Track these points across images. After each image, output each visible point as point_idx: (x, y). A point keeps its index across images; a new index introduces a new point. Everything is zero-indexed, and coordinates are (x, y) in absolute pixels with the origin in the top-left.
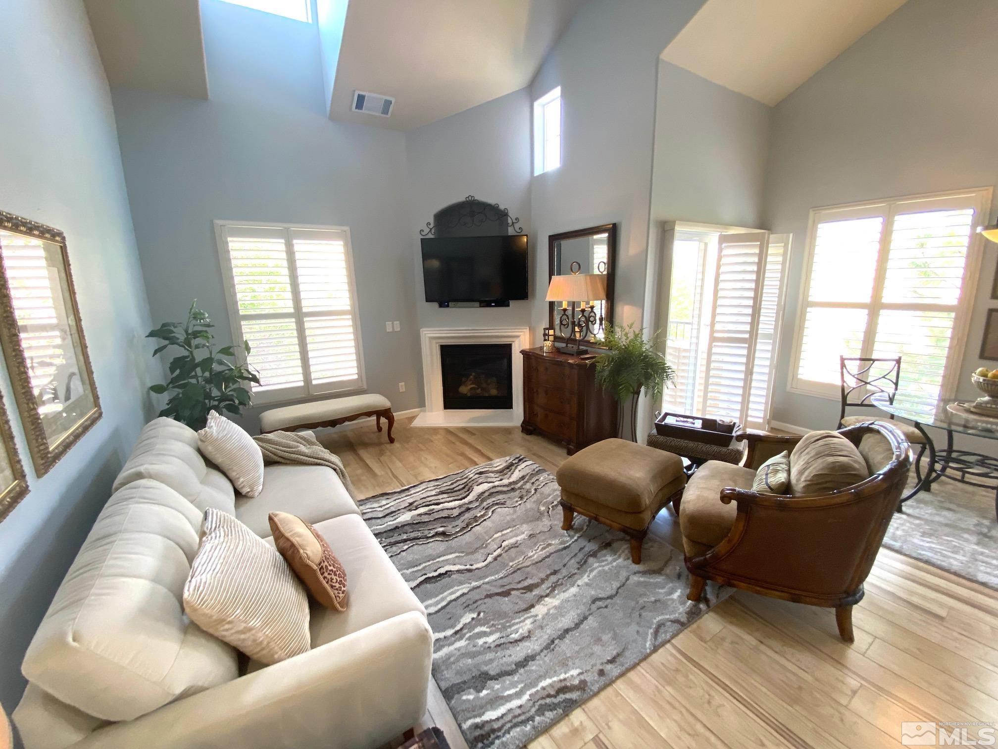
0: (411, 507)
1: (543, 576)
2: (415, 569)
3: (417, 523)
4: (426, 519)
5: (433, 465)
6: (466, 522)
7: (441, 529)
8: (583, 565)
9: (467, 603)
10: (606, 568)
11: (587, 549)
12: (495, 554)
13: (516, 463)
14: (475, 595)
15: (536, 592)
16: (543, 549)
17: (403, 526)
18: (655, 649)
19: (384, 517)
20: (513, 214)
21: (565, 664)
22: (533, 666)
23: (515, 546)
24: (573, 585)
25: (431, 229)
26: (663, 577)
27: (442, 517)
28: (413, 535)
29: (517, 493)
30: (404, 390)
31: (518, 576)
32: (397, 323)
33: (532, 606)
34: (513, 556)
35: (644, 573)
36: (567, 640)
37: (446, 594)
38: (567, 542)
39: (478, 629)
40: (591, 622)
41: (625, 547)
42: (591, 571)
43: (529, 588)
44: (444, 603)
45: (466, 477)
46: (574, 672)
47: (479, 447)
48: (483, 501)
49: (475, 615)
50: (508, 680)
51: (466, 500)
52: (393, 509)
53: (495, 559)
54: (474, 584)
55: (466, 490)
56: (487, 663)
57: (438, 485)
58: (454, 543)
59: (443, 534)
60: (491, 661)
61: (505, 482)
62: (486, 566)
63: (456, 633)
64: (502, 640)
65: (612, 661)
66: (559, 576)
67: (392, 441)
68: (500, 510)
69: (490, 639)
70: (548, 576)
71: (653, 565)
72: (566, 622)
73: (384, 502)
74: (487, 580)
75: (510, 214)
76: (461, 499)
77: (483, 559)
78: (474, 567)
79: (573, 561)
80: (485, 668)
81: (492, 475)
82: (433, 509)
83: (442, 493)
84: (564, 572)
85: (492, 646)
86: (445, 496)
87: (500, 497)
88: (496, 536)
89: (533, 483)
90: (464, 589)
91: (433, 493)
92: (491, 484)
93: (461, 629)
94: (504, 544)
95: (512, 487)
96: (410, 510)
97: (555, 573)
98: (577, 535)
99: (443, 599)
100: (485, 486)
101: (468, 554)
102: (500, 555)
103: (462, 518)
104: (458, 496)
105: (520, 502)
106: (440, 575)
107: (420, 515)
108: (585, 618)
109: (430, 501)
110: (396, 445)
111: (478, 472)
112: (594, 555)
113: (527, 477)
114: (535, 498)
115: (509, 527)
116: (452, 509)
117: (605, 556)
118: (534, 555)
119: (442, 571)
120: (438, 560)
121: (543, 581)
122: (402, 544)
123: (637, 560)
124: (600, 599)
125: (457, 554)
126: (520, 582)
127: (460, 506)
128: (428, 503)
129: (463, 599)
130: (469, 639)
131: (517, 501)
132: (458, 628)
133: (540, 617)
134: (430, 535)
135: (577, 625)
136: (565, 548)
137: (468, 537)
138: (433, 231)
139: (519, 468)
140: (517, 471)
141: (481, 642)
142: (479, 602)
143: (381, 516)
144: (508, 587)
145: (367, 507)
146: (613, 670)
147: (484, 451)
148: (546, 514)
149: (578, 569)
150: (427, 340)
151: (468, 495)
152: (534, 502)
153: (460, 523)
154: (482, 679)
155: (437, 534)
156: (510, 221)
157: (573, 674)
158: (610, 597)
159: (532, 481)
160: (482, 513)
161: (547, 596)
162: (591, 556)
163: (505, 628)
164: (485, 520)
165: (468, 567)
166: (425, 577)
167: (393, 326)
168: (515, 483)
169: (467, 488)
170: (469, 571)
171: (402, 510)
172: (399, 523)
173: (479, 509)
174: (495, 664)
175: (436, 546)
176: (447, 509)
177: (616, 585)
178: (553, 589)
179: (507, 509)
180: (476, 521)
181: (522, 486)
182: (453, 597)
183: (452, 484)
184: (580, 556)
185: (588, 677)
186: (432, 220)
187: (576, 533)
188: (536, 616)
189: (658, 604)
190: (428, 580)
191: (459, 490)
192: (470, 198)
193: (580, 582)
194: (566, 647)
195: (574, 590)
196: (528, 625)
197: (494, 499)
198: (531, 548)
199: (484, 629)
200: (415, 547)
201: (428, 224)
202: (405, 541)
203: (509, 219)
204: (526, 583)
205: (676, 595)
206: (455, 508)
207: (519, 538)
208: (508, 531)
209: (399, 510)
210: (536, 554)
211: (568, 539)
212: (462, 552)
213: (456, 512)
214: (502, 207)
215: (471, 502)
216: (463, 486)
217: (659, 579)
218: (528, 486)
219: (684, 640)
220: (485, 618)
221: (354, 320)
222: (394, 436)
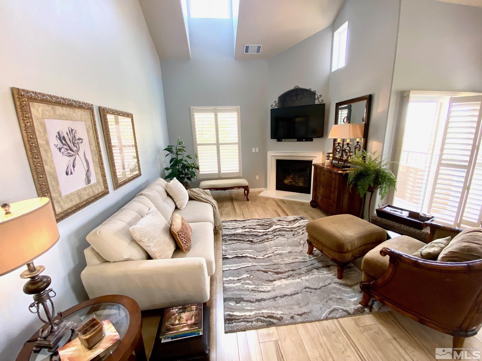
0: (244, 227)
1: (287, 270)
2: (234, 251)
3: (243, 234)
4: (247, 233)
5: (260, 213)
6: (263, 239)
7: (251, 239)
8: (309, 271)
9: (248, 270)
10: (321, 276)
11: (315, 265)
12: (269, 255)
13: (299, 219)
14: (253, 268)
15: (280, 275)
16: (293, 259)
17: (237, 234)
18: (327, 319)
19: (232, 229)
20: (318, 94)
21: (276, 308)
22: (263, 303)
23: (280, 254)
24: (299, 278)
25: (276, 104)
26: (351, 290)
27: (254, 235)
28: (239, 238)
29: (293, 233)
30: (258, 179)
31: (274, 267)
32: (257, 149)
33: (275, 280)
34: (277, 258)
35: (341, 284)
36: (283, 299)
37: (241, 264)
38: (307, 259)
39: (248, 281)
40: (299, 296)
41: (335, 270)
42: (313, 275)
43: (277, 273)
44: (239, 267)
45: (272, 221)
46: (280, 312)
47: (285, 210)
48: (275, 232)
49: (249, 276)
50: (249, 304)
51: (267, 230)
52: (236, 227)
53: (268, 257)
54: (254, 264)
55: (269, 226)
57: (258, 222)
58: (254, 246)
59: (251, 241)
60: (247, 295)
61: (290, 227)
62: (263, 259)
63: (238, 280)
64: (255, 289)
65: (300, 315)
66: (294, 272)
67: (248, 200)
68: (281, 238)
69: (250, 287)
70: (289, 271)
71: (349, 282)
72: (288, 292)
73: (234, 223)
74: (260, 264)
76: (265, 229)
77: (263, 256)
78: (257, 258)
79: (304, 268)
80: (243, 296)
81: (285, 222)
82: (252, 231)
83: (259, 225)
84: (298, 271)
85: (250, 289)
86: (259, 226)
87: (284, 232)
88: (273, 248)
89: (303, 230)
90: (250, 264)
91: (255, 224)
92: (282, 226)
93: (241, 279)
94: (275, 252)
95: (292, 229)
96: (243, 229)
97: (293, 270)
98: (314, 258)
99: (239, 266)
100: (279, 227)
101: (257, 252)
102: (271, 256)
103: (262, 237)
104: (265, 228)
105: (292, 237)
106: (242, 256)
107: (245, 232)
108: (297, 293)
110: (250, 202)
111: (278, 219)
112: (318, 268)
113: (302, 227)
114: (301, 236)
115: (281, 246)
116: (260, 232)
117: (324, 271)
118: (286, 261)
119: (244, 255)
120: (244, 250)
121: (285, 272)
122: (234, 241)
123: (340, 277)
124: (309, 288)
125: (253, 251)
126: (275, 269)
127: (263, 232)
128: (251, 228)
129: (247, 268)
130: (242, 284)
131: (291, 236)
132: (240, 278)
133: (276, 286)
134: (246, 240)
135: (292, 295)
136: (304, 262)
137: (261, 245)
138: (277, 105)
139: (300, 222)
140: (298, 223)
141: (246, 286)
142: (253, 272)
143: (231, 228)
144: (268, 270)
145: (227, 224)
146: (299, 319)
147: (286, 211)
148: (302, 245)
149: (306, 272)
150: (270, 156)
151: (269, 228)
152: (299, 238)
153: (260, 239)
154: (240, 300)
155: (249, 241)
156: (316, 97)
157: (278, 313)
158: (316, 289)
159: (303, 229)
160: (272, 237)
161: (284, 278)
162: (316, 269)
163: (258, 285)
164: (272, 240)
165: (255, 257)
166: (236, 255)
167: (255, 150)
168: (294, 228)
169: (270, 225)
170: (255, 258)
171: (240, 228)
172: (236, 233)
173: (271, 235)
174: (248, 296)
175: (246, 245)
176: (257, 232)
177: (321, 284)
178: (289, 276)
179: (284, 238)
180: (268, 240)
181: (297, 230)
182: (244, 266)
183: (264, 222)
184: (310, 267)
185: (285, 317)
186: (277, 100)
187: (313, 257)
188: (275, 285)
189: (340, 300)
190: (237, 257)
191: (266, 226)
192: (296, 87)
193: (303, 278)
194: (280, 301)
195: (298, 280)
196: (269, 288)
197: (280, 233)
198: (287, 257)
199: (250, 282)
200: (238, 243)
201: (275, 102)
202: (235, 240)
203: (316, 95)
204: (277, 271)
205: (353, 300)
206: (261, 232)
207: (284, 252)
208: (280, 247)
209: (238, 228)
210: (288, 260)
211: (308, 258)
212: (256, 250)
213: (260, 234)
214: (312, 90)
215: (269, 232)
216: (269, 224)
217: (348, 289)
218: (300, 231)
219: (347, 322)
220: (252, 278)
221: (239, 147)
222: (249, 198)
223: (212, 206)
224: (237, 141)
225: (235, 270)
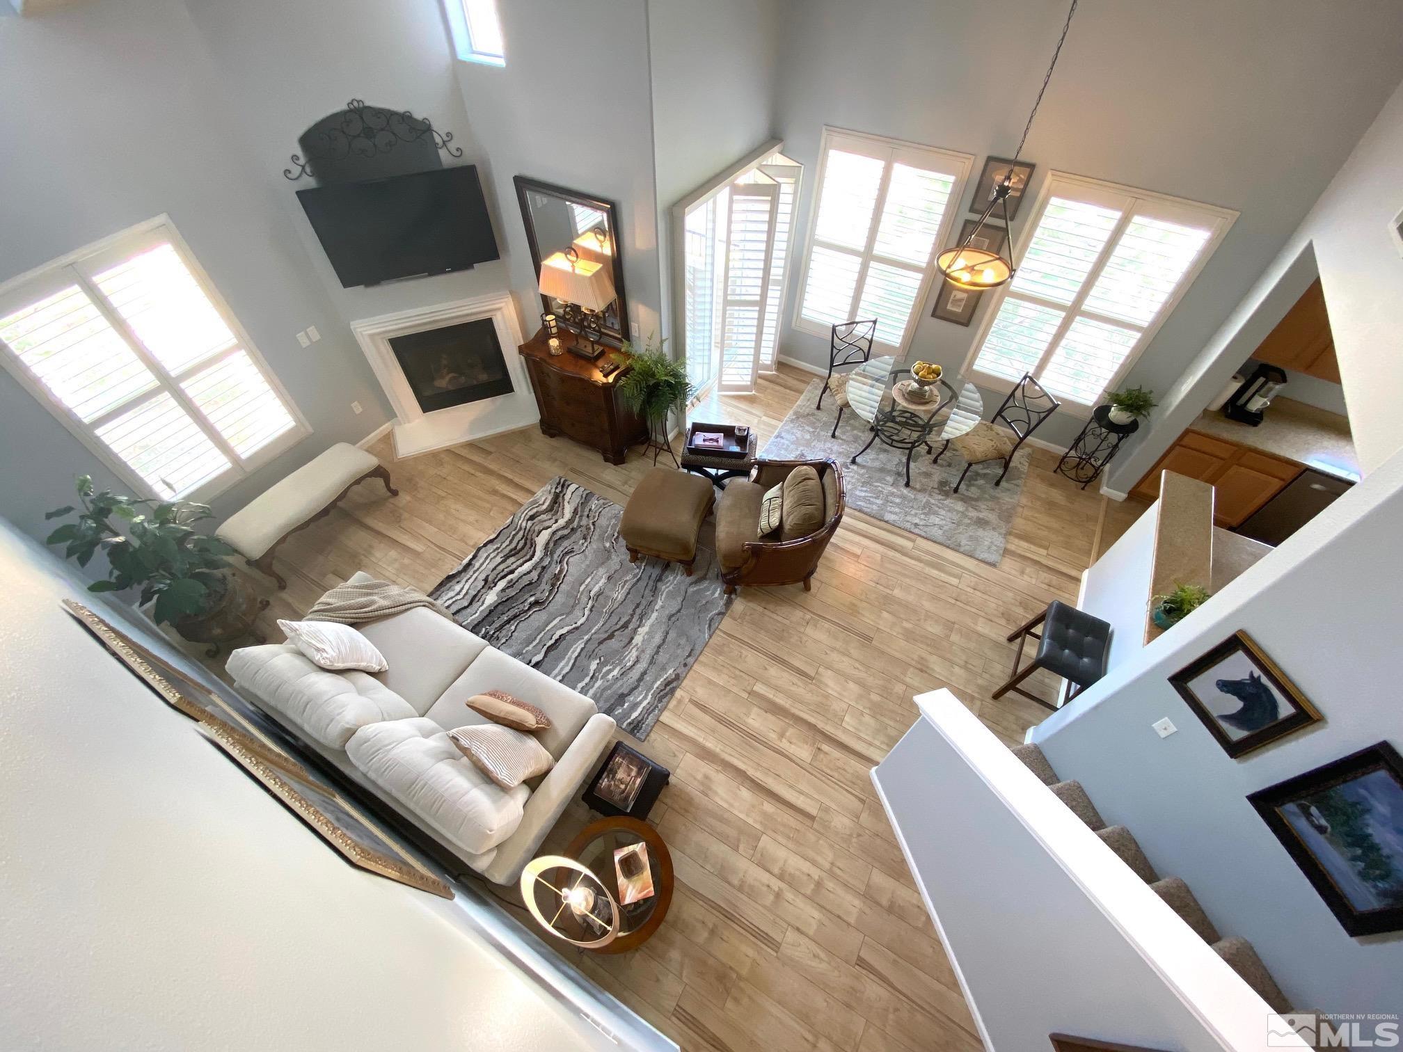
0: (488, 584)
1: (630, 611)
2: (534, 643)
3: (506, 601)
4: (511, 592)
5: (471, 519)
6: (550, 582)
7: (532, 599)
8: (655, 591)
9: (587, 654)
10: (671, 588)
11: (654, 576)
12: (589, 606)
13: (561, 492)
14: (591, 647)
15: (631, 626)
16: (623, 587)
17: (496, 607)
18: (711, 637)
19: (471, 603)
20: (440, 127)
21: (664, 669)
22: (647, 678)
23: (599, 594)
24: (653, 612)
25: (303, 167)
26: (707, 582)
27: (525, 585)
28: (511, 613)
29: (578, 534)
30: (361, 410)
31: (614, 619)
32: (312, 331)
33: (632, 638)
34: (603, 602)
35: (696, 582)
36: (661, 654)
37: (569, 653)
38: (638, 573)
39: (605, 670)
40: (672, 635)
41: (680, 567)
42: (662, 595)
43: (625, 626)
44: (572, 661)
45: (521, 528)
46: (671, 671)
47: (510, 476)
48: (552, 554)
49: (598, 661)
50: (636, 692)
51: (536, 559)
52: (473, 593)
53: (591, 610)
54: (586, 638)
55: (528, 545)
56: (619, 688)
57: (498, 548)
58: (552, 607)
59: (537, 603)
60: (622, 686)
61: (562, 522)
62: (587, 619)
63: (592, 678)
64: (623, 670)
65: (689, 655)
66: (642, 607)
67: (395, 493)
68: (574, 560)
69: (615, 672)
70: (634, 610)
71: (700, 573)
72: (657, 639)
73: (458, 588)
74: (593, 631)
75: (435, 127)
76: (530, 559)
77: (582, 614)
78: (579, 624)
79: (647, 591)
80: (620, 691)
81: (543, 517)
82: (512, 580)
83: (507, 557)
84: (644, 602)
85: (619, 676)
86: (512, 559)
87: (566, 543)
88: (581, 589)
89: (588, 516)
90: (579, 646)
91: (499, 559)
92: (550, 530)
93: (594, 674)
94: (592, 594)
95: (571, 527)
96: (491, 588)
97: (638, 606)
98: (644, 564)
99: (569, 659)
100: (545, 535)
101: (568, 614)
102: (593, 606)
103: (544, 580)
104: (525, 556)
105: (585, 545)
106: (557, 641)
107: (503, 590)
108: (667, 633)
109: (503, 570)
110: (404, 498)
111: (527, 517)
112: (659, 579)
113: (579, 510)
114: (597, 533)
115: (589, 576)
116: (529, 573)
117: (667, 577)
118: (618, 596)
119: (556, 637)
120: (547, 629)
121: (632, 616)
122: (508, 626)
123: (689, 574)
124: (673, 615)
125: (560, 618)
126: (617, 624)
127: (534, 568)
128: (502, 574)
129: (583, 654)
130: (602, 678)
131: (583, 544)
132: (591, 675)
133: (640, 644)
134: (527, 608)
135: (664, 641)
136: (638, 580)
137: (560, 598)
138: (308, 169)
139: (567, 497)
140: (566, 503)
141: (610, 677)
142: (596, 650)
143: (466, 604)
144: (610, 632)
145: (445, 599)
146: (690, 660)
147: (516, 480)
148: (612, 550)
149: (653, 596)
151: (534, 552)
152: (598, 539)
153: (545, 586)
154: (622, 698)
155: (532, 605)
156: (438, 140)
157: (670, 672)
158: (679, 611)
159: (586, 513)
160: (559, 569)
161: (639, 627)
162: (658, 581)
163: (621, 661)
164: (565, 575)
165: (574, 626)
166: (545, 647)
167: (308, 336)
168: (571, 521)
169: (529, 542)
170: (577, 628)
171: (483, 591)
172: (490, 605)
173: (553, 566)
174: (625, 686)
175: (538, 617)
176: (525, 575)
177: (680, 599)
178: (641, 619)
179: (578, 556)
180: (558, 580)
181: (579, 522)
182: (576, 654)
183: (511, 542)
184: (651, 583)
185: (678, 671)
186: (298, 151)
187: (642, 563)
188: (637, 644)
189: (708, 605)
190: (550, 649)
191: (523, 548)
192: (355, 104)
193: (657, 607)
194: (662, 658)
195: (655, 615)
196: (634, 653)
197: (561, 549)
198: (613, 590)
199: (608, 668)
200: (520, 624)
201: (295, 158)
202: (508, 622)
203: (435, 135)
204: (621, 623)
205: (717, 595)
206: (531, 571)
207: (600, 584)
208: (589, 580)
209: (479, 591)
210: (619, 594)
211: (638, 570)
212: (563, 615)
213: (534, 575)
214: (419, 116)
215: (542, 559)
216: (523, 541)
217: (705, 584)
218: (584, 522)
219: (726, 624)
220: (605, 661)
221: (251, 353)
222: (393, 486)
223: (424, 606)
224: (235, 341)
225: (571, 669)
